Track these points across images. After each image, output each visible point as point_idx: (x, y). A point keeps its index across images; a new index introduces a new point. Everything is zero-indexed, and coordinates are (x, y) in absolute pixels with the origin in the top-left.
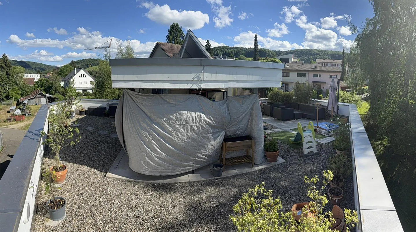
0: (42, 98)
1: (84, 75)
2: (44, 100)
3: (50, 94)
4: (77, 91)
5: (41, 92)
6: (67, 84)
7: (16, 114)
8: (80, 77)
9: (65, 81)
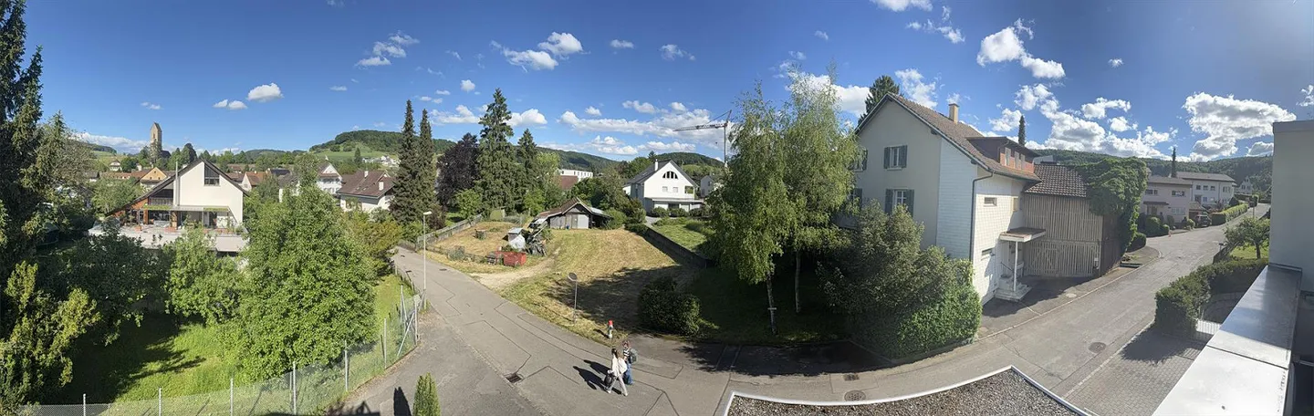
0: (579, 216)
1: (672, 173)
2: (583, 220)
3: (599, 208)
4: (656, 206)
5: (581, 203)
6: (638, 189)
7: (514, 246)
8: (664, 177)
9: (633, 185)
